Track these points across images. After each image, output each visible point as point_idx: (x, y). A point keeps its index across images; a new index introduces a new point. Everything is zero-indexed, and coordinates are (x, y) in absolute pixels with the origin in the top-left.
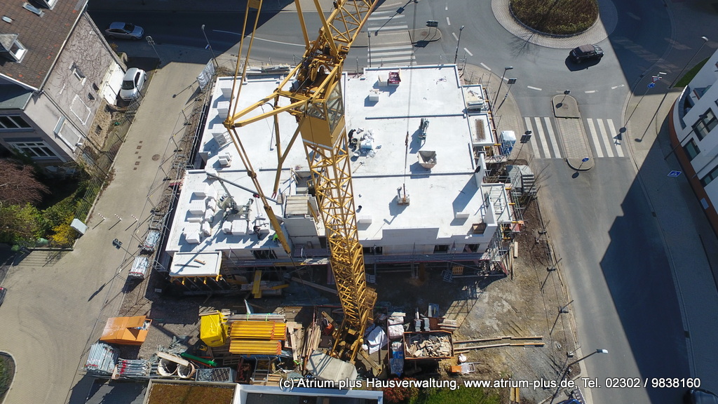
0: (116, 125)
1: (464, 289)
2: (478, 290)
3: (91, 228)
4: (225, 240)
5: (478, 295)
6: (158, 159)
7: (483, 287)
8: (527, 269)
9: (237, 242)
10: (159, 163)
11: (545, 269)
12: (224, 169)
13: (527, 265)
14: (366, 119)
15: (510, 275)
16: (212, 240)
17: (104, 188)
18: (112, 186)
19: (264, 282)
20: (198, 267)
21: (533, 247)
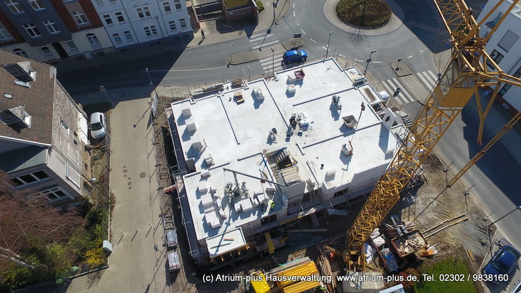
0: (95, 160)
1: (404, 200)
2: (413, 197)
3: (116, 245)
4: (239, 218)
5: (414, 200)
6: (145, 176)
7: (415, 195)
8: (433, 175)
9: (249, 216)
10: (147, 178)
11: (442, 171)
12: (211, 167)
13: (431, 172)
14: (294, 106)
15: (425, 182)
16: (229, 221)
17: (111, 210)
18: (117, 207)
19: (274, 240)
20: (229, 244)
21: (428, 160)
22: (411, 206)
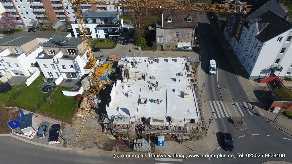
14: (166, 89)
18: (152, 52)
22: (98, 120)
